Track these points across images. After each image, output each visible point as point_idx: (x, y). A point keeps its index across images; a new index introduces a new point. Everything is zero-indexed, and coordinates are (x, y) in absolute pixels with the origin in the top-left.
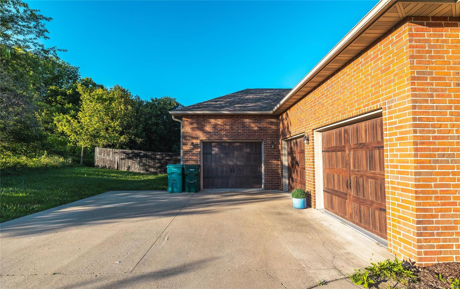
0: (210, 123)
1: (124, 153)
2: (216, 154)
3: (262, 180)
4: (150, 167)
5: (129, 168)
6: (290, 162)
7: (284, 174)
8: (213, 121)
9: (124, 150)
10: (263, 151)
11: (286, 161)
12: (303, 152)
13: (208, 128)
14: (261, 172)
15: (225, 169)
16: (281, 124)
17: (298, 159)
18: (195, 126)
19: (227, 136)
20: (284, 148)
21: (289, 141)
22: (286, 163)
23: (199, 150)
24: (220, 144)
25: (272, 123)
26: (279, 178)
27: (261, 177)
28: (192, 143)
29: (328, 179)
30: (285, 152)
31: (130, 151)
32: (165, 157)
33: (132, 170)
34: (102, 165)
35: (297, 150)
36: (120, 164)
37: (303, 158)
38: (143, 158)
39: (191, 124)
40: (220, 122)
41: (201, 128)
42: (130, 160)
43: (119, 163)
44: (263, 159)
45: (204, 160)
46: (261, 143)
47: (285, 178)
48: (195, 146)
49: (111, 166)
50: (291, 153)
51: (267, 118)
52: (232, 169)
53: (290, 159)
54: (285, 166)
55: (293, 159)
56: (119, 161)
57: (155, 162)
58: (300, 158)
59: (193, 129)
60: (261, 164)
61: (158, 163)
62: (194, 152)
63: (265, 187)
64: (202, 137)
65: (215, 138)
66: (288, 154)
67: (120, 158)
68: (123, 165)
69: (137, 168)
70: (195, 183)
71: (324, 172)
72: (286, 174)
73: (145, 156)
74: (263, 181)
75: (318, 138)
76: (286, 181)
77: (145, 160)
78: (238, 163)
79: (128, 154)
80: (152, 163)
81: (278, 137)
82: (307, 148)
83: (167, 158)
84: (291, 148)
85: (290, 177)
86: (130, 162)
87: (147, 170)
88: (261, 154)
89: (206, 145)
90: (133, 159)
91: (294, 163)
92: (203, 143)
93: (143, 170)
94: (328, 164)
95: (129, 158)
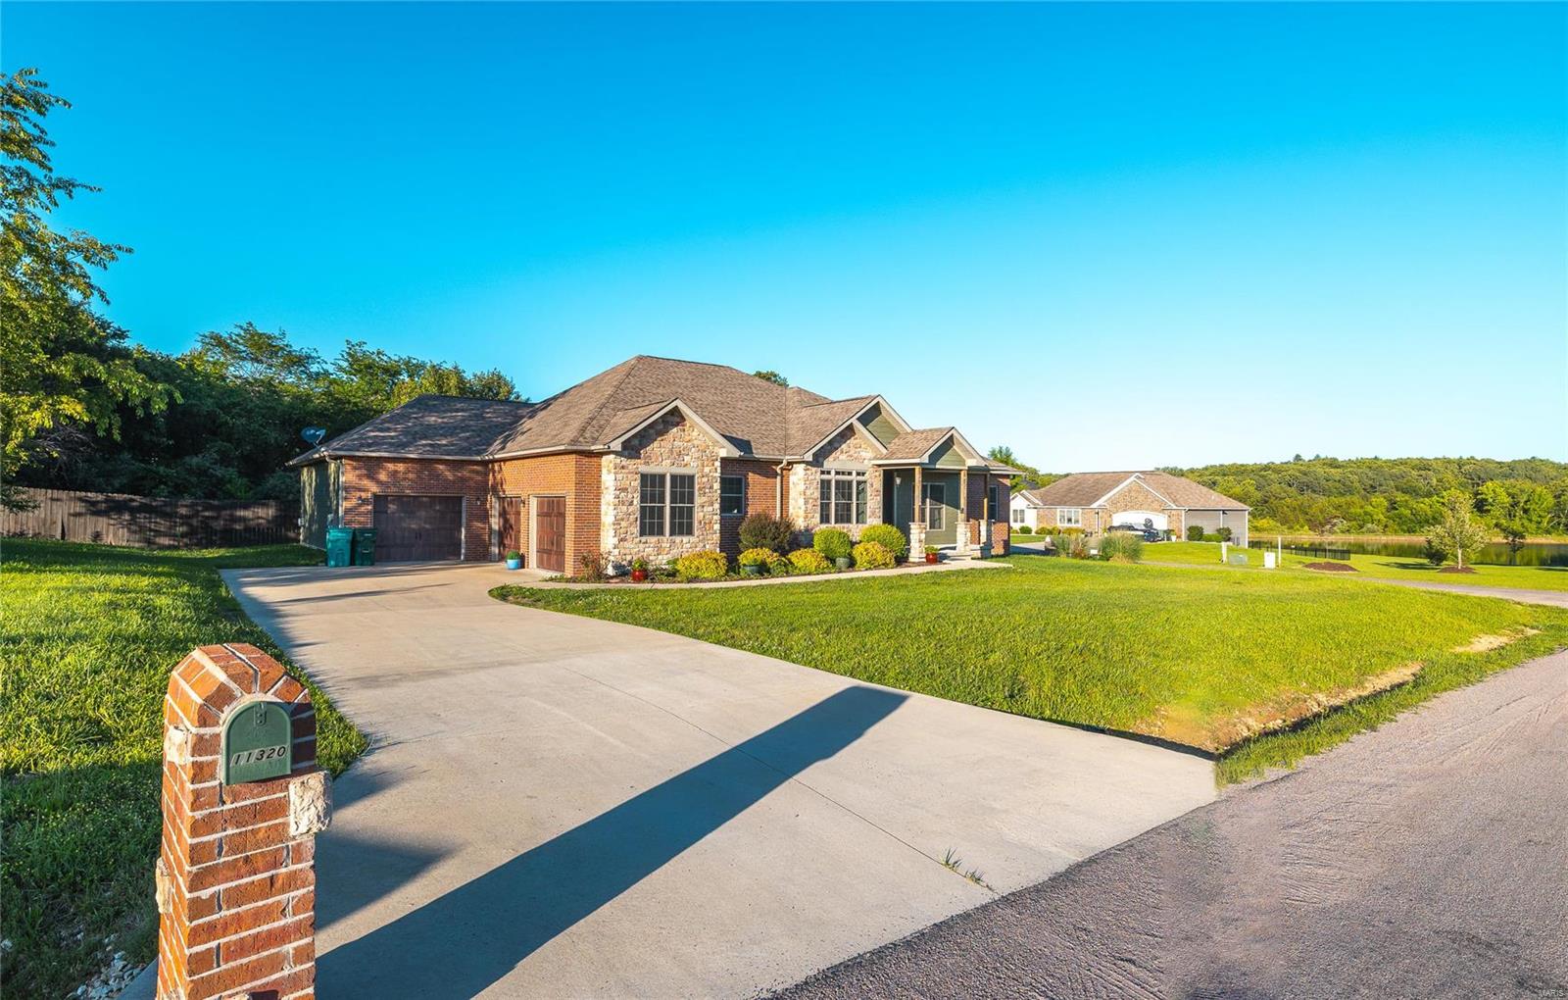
0: (385, 469)
1: (81, 499)
2: (393, 513)
3: (460, 551)
4: (158, 533)
5: (97, 536)
6: (501, 524)
7: (493, 541)
8: (391, 466)
9: (84, 494)
10: (464, 509)
11: (495, 523)
12: (518, 513)
13: (383, 476)
14: (461, 539)
15: (406, 534)
16: (491, 475)
17: (513, 522)
18: (364, 472)
19: (412, 488)
20: (495, 508)
21: (501, 499)
22: (496, 527)
23: (370, 507)
24: (399, 499)
25: (477, 472)
26: (487, 546)
27: (460, 544)
28: (360, 498)
29: (540, 540)
30: (495, 512)
31: (100, 497)
32: (202, 511)
33: (109, 539)
34: (12, 530)
35: (511, 510)
36: (68, 525)
37: (518, 520)
38: (139, 513)
39: (355, 468)
40: (401, 467)
41: (371, 477)
42: (100, 519)
43: (65, 525)
44: (464, 520)
45: (376, 520)
46: (460, 499)
47: (494, 545)
48: (365, 502)
49: (39, 533)
50: (503, 514)
51: (469, 465)
52: (418, 534)
53: (501, 520)
54: (495, 531)
55: (506, 521)
56: (68, 519)
57: (176, 522)
58: (515, 521)
59: (360, 477)
60: (460, 527)
61: (182, 525)
62: (363, 509)
63: (465, 558)
64: (374, 488)
65: (393, 490)
66: (500, 515)
67: (70, 514)
68: (81, 530)
69: (123, 536)
70: (370, 553)
71: (537, 534)
72: (495, 540)
73: (143, 508)
74: (463, 551)
75: (533, 504)
76: (495, 550)
77: (145, 518)
78: (427, 526)
79: (94, 503)
80: (163, 524)
81: (486, 491)
82: (523, 510)
83: (207, 514)
84: (504, 508)
85: (501, 544)
86: (102, 523)
87: (149, 542)
88: (461, 512)
89: (379, 500)
90: (109, 517)
91: (508, 526)
92: (375, 496)
93: (139, 541)
94: (540, 525)
95: (98, 513)
